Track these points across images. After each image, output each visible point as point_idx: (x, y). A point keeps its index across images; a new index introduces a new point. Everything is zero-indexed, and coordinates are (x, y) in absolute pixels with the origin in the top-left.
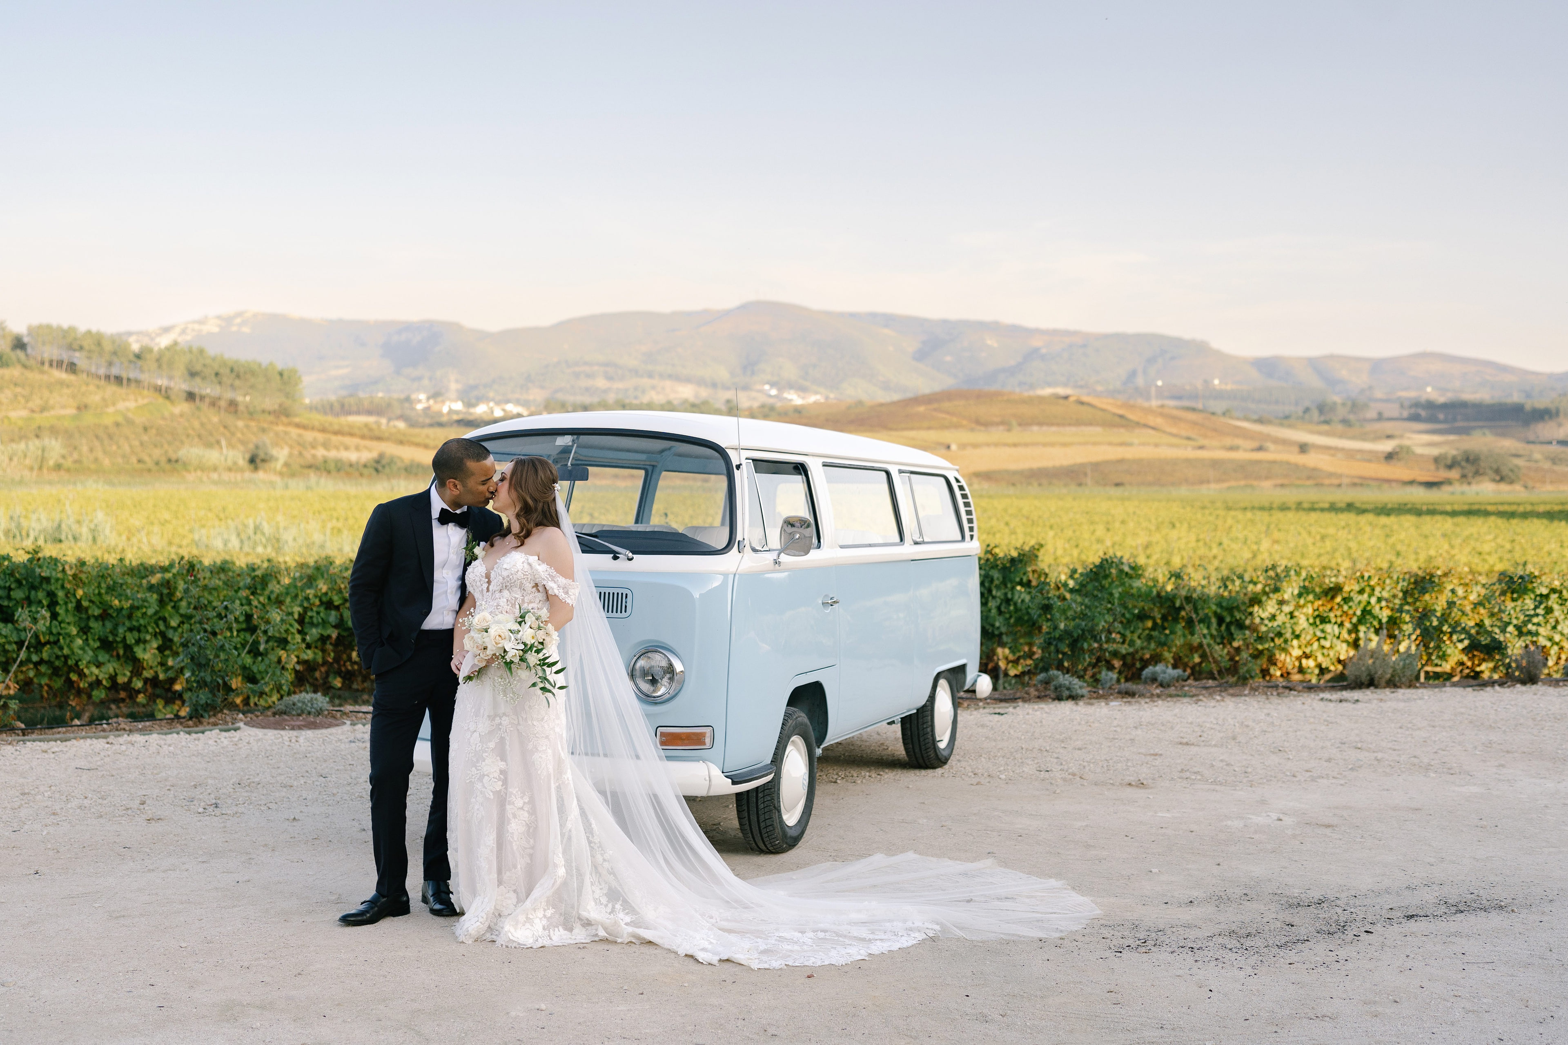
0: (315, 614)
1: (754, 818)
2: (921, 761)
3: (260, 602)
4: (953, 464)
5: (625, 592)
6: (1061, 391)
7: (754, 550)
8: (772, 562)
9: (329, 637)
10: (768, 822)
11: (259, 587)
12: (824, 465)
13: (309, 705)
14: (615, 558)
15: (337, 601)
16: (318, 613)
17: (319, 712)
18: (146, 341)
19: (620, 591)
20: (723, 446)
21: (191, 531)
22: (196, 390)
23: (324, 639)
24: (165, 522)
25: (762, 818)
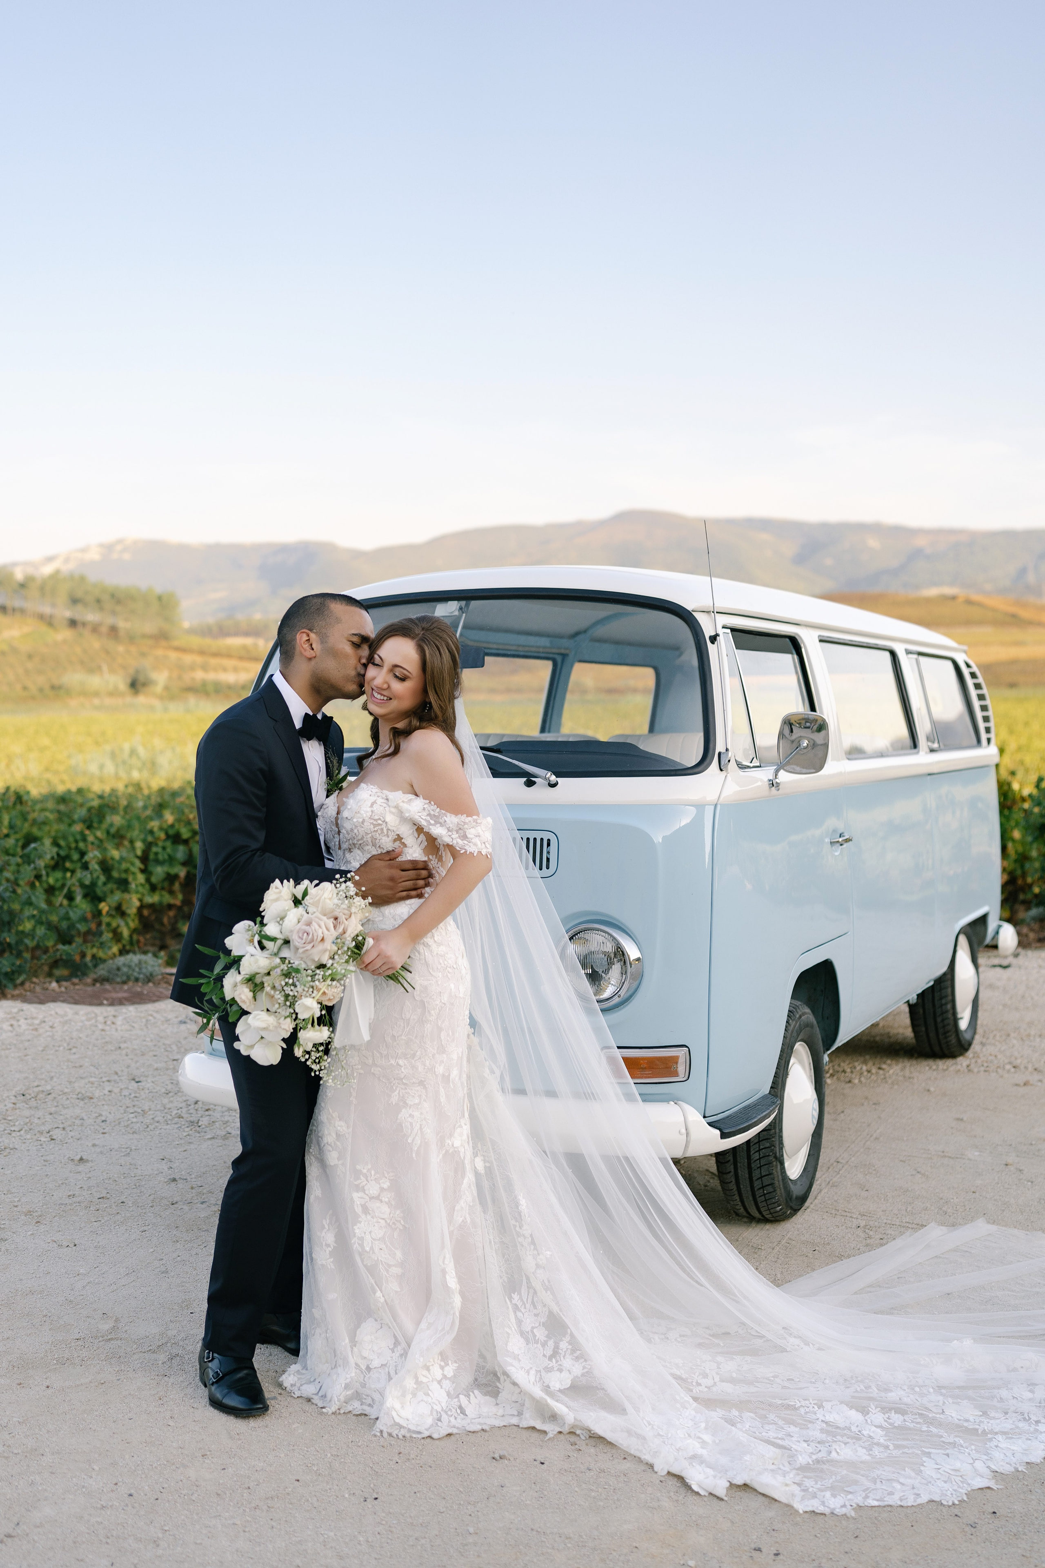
0: (159, 850)
1: (743, 1173)
2: (937, 1049)
3: (96, 838)
4: (959, 643)
5: (546, 836)
6: (948, 591)
7: (741, 767)
8: (767, 783)
9: (176, 876)
10: (766, 1180)
11: (95, 819)
12: (821, 641)
13: (137, 969)
14: (530, 784)
15: (185, 834)
16: (164, 848)
17: (149, 978)
18: (30, 571)
19: (539, 835)
20: (689, 608)
21: (69, 757)
22: (77, 617)
23: (171, 878)
24: (42, 749)
25: (756, 1174)
